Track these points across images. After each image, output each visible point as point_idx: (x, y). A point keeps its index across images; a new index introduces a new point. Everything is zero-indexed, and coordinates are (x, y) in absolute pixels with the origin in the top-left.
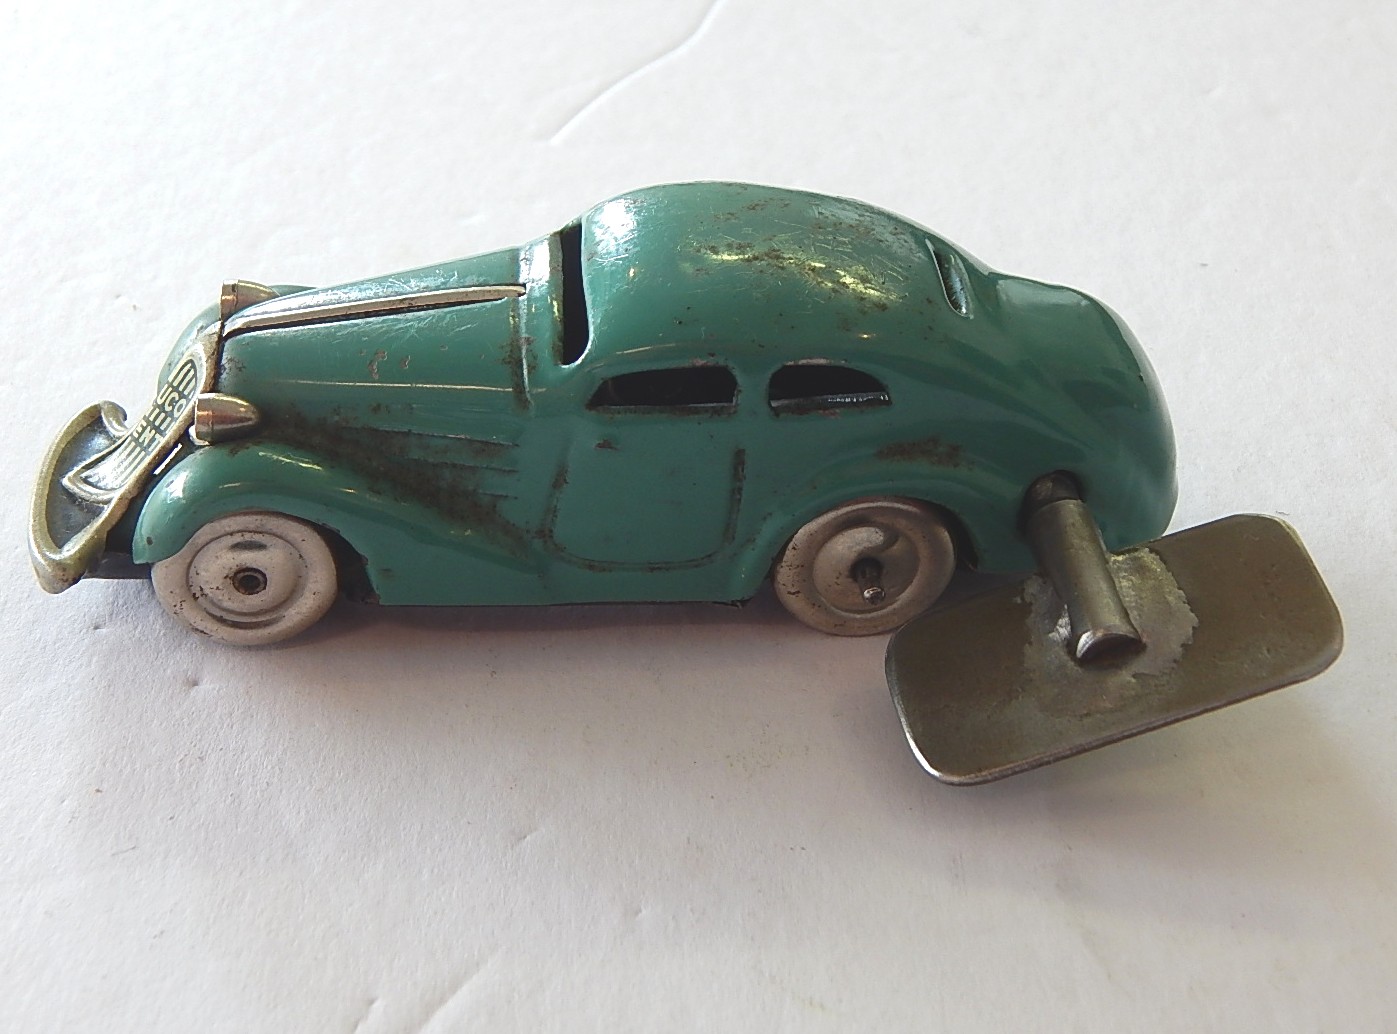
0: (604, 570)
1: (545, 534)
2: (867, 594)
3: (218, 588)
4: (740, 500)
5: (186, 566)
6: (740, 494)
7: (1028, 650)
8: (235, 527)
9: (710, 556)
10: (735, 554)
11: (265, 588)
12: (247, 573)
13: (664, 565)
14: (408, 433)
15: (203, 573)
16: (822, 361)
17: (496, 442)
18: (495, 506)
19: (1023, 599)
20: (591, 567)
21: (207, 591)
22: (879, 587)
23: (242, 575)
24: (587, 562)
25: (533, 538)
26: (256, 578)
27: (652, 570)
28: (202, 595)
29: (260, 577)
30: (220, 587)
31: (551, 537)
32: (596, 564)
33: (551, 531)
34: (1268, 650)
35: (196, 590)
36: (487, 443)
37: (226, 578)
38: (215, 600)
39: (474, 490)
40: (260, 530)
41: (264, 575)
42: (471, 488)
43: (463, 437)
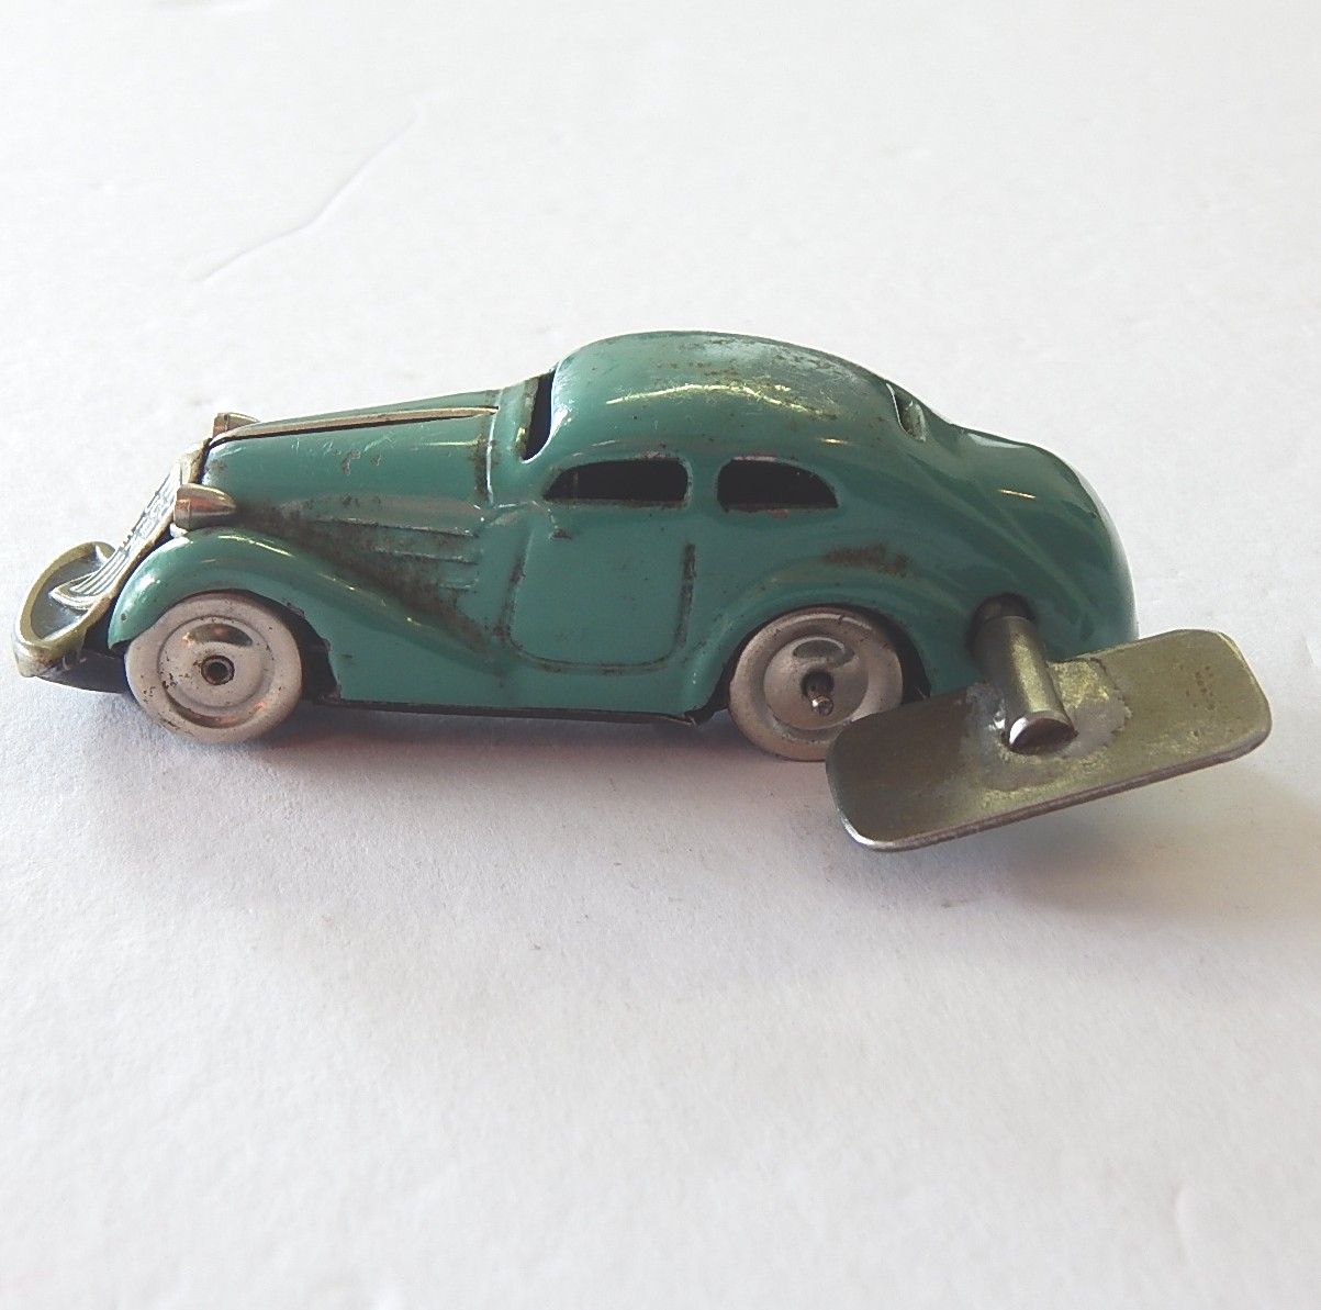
0: (559, 671)
1: (502, 630)
2: (815, 703)
3: (187, 676)
4: (691, 599)
5: (157, 649)
6: (691, 592)
7: (964, 741)
8: (206, 611)
9: (662, 659)
10: (686, 659)
11: (231, 678)
12: (215, 661)
13: (616, 668)
14: (375, 526)
15: (173, 659)
16: (771, 459)
17: (457, 533)
18: (455, 601)
19: (964, 701)
20: (546, 668)
21: (176, 679)
22: (827, 697)
23: (210, 661)
24: (543, 662)
25: (492, 635)
26: (225, 667)
27: (606, 672)
28: (172, 684)
29: (227, 665)
30: (190, 674)
31: (509, 634)
32: (552, 664)
33: (509, 628)
34: (1196, 734)
35: (166, 678)
36: (448, 535)
37: (195, 664)
38: (184, 689)
39: (437, 584)
40: (229, 615)
41: (232, 664)
42: (433, 582)
43: (425, 528)
